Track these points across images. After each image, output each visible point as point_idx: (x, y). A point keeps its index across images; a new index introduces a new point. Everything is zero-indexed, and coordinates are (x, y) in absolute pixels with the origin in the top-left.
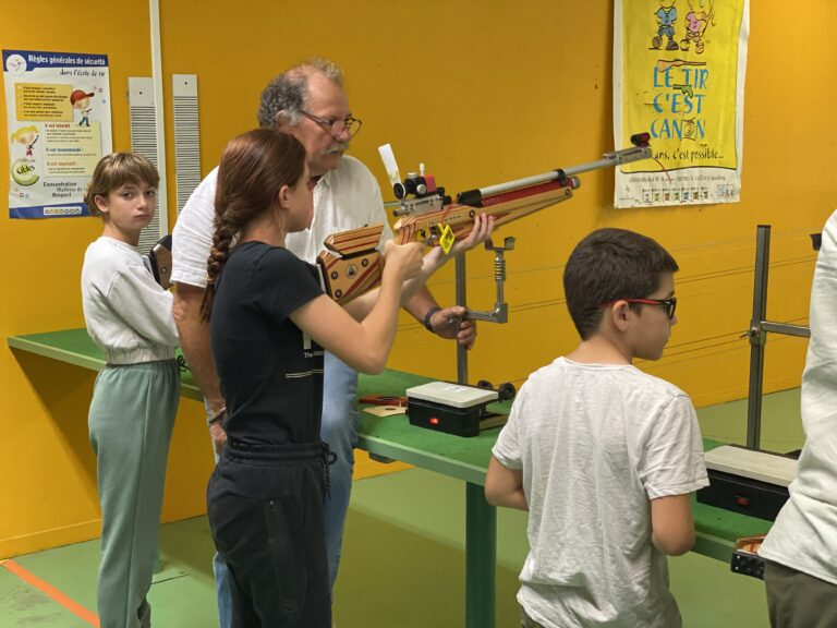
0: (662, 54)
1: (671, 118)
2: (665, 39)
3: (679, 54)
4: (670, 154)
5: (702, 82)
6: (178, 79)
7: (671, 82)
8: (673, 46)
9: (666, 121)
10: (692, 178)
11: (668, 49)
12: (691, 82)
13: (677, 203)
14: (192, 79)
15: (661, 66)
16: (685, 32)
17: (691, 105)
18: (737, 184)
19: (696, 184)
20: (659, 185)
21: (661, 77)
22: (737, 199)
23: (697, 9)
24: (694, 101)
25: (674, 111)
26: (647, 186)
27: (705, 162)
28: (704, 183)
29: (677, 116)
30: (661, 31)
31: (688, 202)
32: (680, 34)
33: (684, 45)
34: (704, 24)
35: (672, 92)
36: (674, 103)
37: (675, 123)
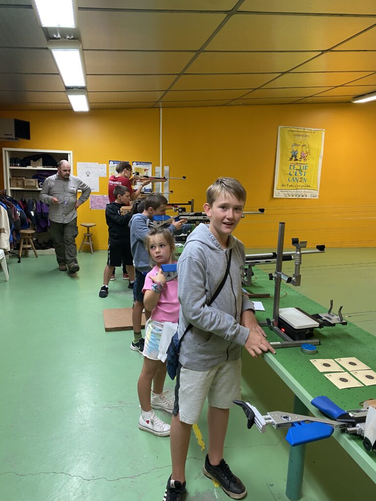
0: (292, 162)
1: (295, 177)
2: (294, 158)
3: (298, 162)
4: (294, 185)
5: (306, 168)
6: (165, 167)
7: (295, 168)
8: (296, 160)
9: (293, 178)
10: (302, 192)
11: (295, 160)
12: (302, 168)
13: (296, 197)
14: (168, 167)
15: (292, 164)
16: (300, 157)
17: (302, 174)
18: (318, 194)
19: (303, 193)
20: (290, 193)
21: (292, 167)
22: (318, 198)
23: (304, 151)
24: (303, 173)
25: (296, 175)
26: (286, 193)
27: (307, 188)
28: (305, 193)
29: (296, 177)
30: (292, 156)
31: (300, 198)
32: (299, 157)
33: (300, 160)
34: (307, 155)
35: (295, 171)
36: (296, 173)
37: (296, 178)
